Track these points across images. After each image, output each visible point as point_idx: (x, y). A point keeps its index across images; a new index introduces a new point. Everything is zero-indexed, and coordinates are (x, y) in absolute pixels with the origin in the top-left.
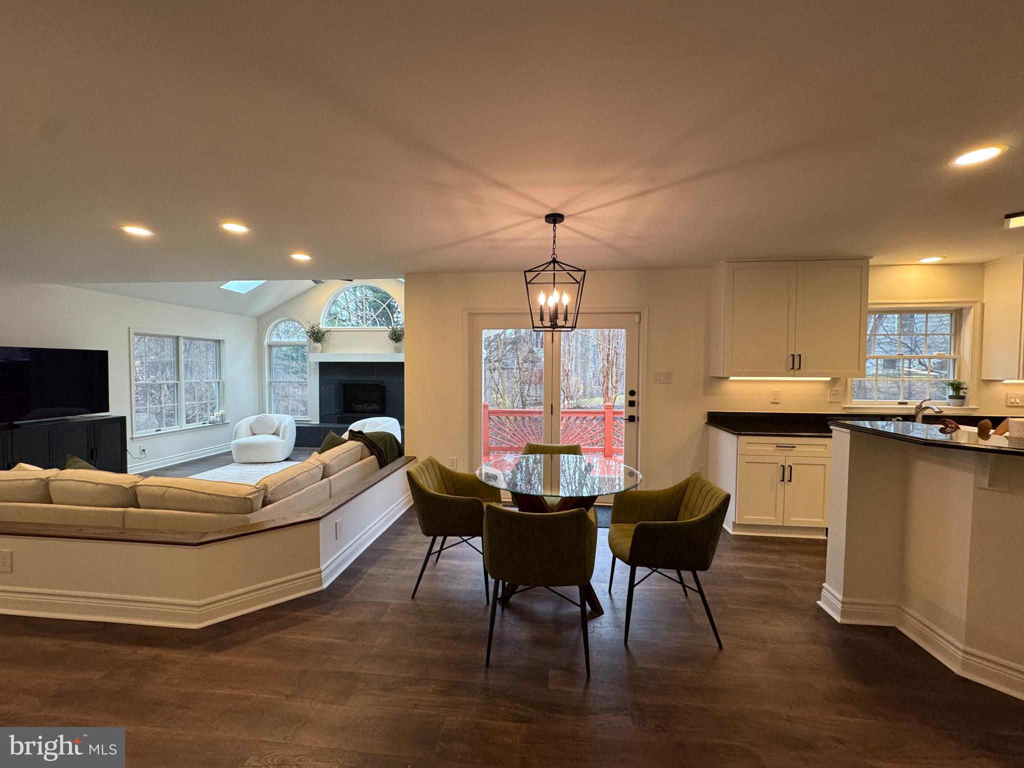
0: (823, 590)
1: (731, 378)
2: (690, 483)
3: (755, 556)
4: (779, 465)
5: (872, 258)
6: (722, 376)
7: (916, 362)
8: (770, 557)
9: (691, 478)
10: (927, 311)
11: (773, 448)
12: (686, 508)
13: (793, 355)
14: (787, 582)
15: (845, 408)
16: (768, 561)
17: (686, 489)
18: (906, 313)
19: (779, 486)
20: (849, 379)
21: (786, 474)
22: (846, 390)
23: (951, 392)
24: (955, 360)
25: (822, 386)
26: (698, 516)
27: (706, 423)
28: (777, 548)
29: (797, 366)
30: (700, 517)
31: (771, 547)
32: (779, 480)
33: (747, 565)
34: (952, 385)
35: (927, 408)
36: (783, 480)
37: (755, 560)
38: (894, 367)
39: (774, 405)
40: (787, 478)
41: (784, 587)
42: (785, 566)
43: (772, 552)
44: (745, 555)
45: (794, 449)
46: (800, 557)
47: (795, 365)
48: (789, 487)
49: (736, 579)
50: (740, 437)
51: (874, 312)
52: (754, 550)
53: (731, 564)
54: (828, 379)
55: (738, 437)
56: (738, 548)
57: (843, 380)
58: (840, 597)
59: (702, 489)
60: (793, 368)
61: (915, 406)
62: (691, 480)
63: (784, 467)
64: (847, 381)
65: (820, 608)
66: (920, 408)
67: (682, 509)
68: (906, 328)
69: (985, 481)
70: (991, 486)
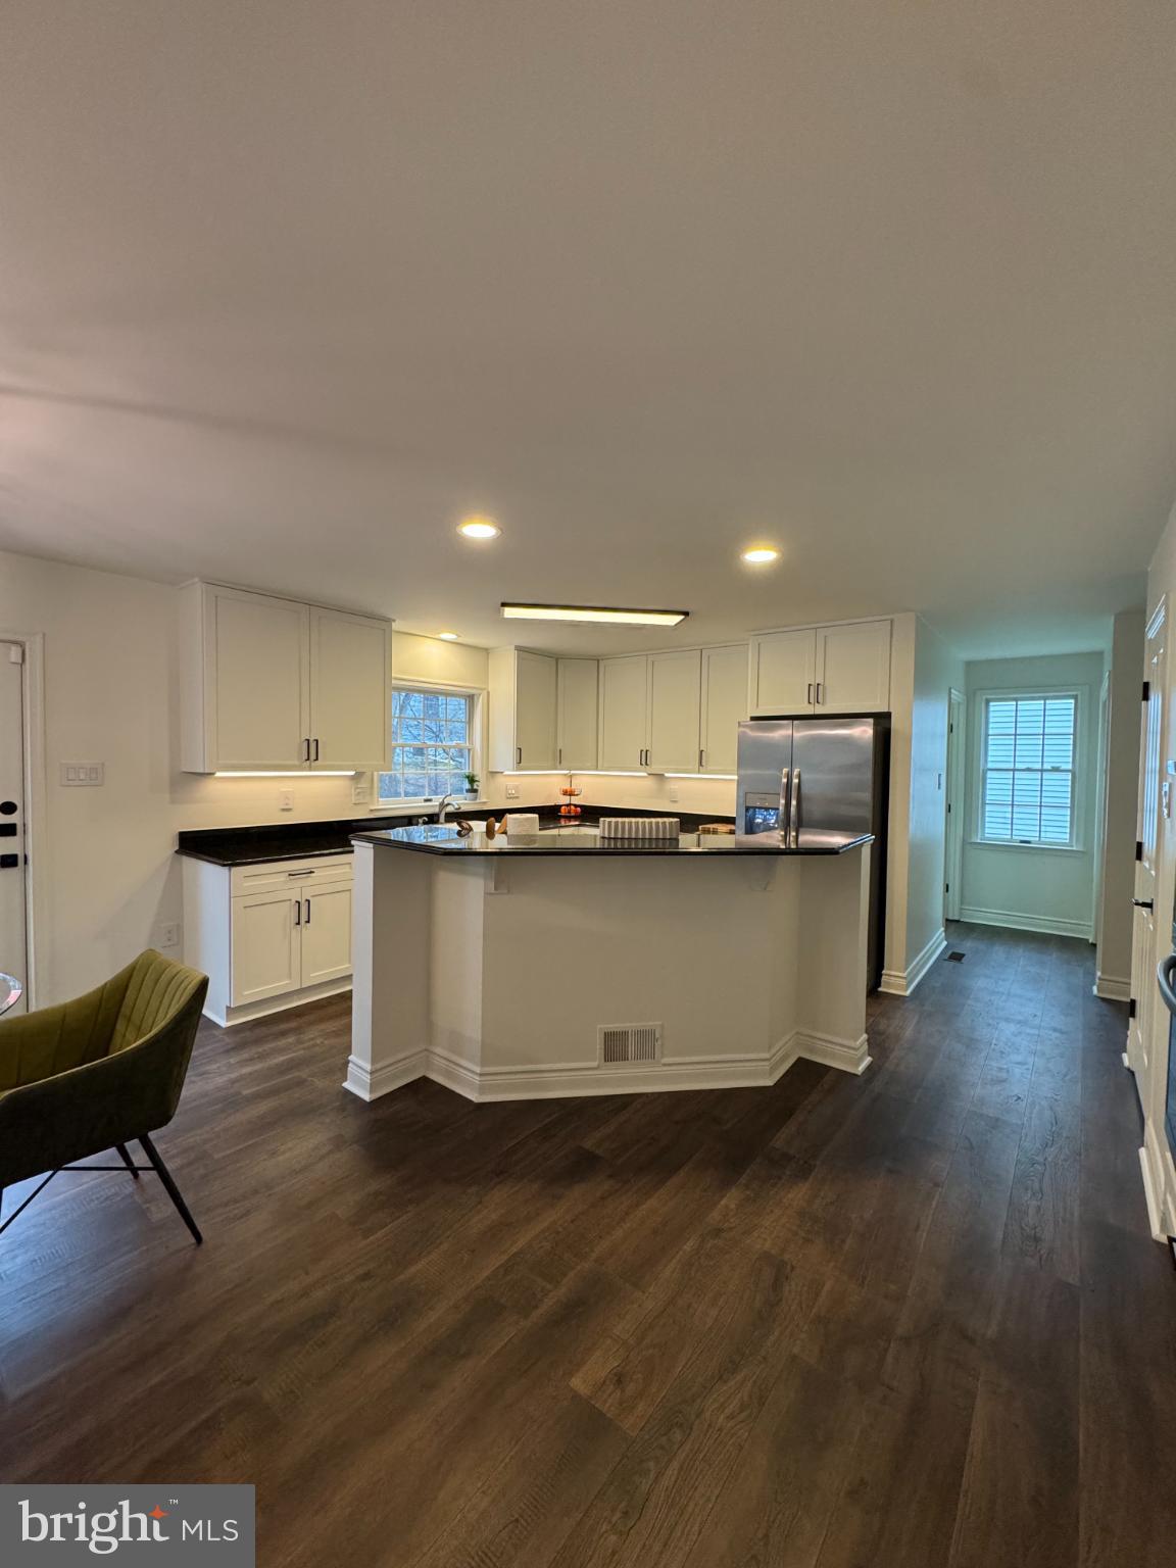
0: (350, 1065)
1: (218, 774)
2: (135, 973)
3: (260, 1050)
4: (293, 901)
5: (394, 621)
6: (201, 771)
7: (440, 750)
8: (282, 1042)
9: (136, 962)
10: (447, 694)
11: (282, 879)
12: (129, 1020)
13: (308, 740)
14: (303, 1073)
15: (372, 810)
16: (281, 1051)
17: (127, 987)
18: (431, 695)
19: (294, 933)
20: (375, 773)
21: (302, 913)
22: (372, 787)
23: (467, 786)
24: (469, 750)
25: (347, 783)
26: (150, 1031)
27: (176, 852)
28: (293, 1024)
29: (313, 757)
30: (152, 1033)
31: (284, 1026)
32: (293, 924)
33: (246, 1070)
34: (468, 777)
35: (448, 804)
36: (298, 923)
37: (261, 1057)
38: (422, 754)
39: (285, 813)
40: (304, 918)
41: (300, 1083)
42: (304, 1049)
43: (283, 1034)
44: (245, 1055)
45: (312, 875)
46: (322, 1026)
47: (311, 753)
48: (308, 931)
49: (230, 1102)
50: (234, 869)
51: (399, 689)
52: (258, 1041)
53: (220, 1081)
54: (352, 773)
55: (230, 870)
56: (233, 1049)
57: (369, 774)
58: (368, 1067)
59: (158, 979)
60: (308, 759)
61: (438, 803)
62: (138, 967)
63: (299, 902)
64: (372, 775)
65: (347, 1093)
66: (443, 805)
67: (120, 1026)
68: (431, 710)
69: (492, 885)
70: (496, 889)
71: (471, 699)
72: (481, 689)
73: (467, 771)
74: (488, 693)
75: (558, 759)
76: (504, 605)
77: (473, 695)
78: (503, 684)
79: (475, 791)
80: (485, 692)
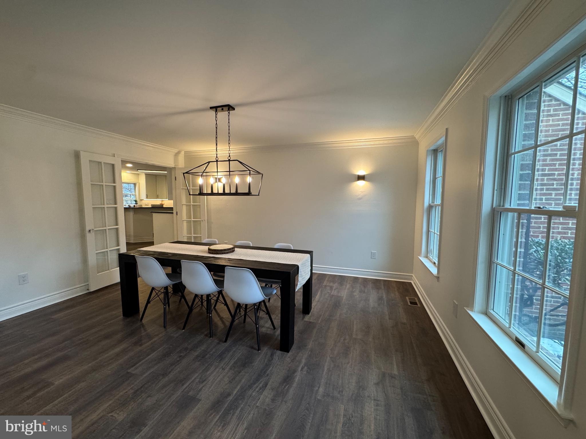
10: (130, 183)
23: (135, 202)
24: (135, 195)
69: (134, 213)
70: (135, 213)
71: (135, 184)
72: (137, 182)
73: (135, 199)
74: (139, 183)
75: (157, 197)
76: (138, 170)
77: (135, 183)
78: (142, 181)
79: (137, 204)
80: (138, 183)
